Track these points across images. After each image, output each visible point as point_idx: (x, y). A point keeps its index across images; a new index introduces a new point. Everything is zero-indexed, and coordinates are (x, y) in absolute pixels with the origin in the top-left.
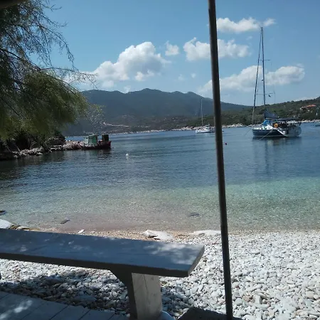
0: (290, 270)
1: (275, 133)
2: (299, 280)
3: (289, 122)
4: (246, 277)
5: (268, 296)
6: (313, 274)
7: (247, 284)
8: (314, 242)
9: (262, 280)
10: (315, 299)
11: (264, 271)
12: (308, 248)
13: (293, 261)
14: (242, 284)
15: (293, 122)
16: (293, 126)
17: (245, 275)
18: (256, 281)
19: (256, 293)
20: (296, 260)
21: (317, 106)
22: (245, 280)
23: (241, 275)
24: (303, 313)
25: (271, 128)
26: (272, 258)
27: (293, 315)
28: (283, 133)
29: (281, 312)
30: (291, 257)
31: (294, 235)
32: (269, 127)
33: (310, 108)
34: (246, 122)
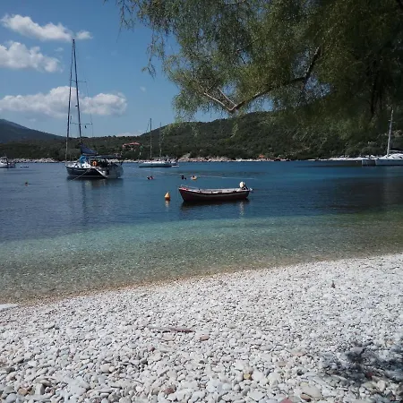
0: (87, 341)
1: (94, 172)
2: (96, 352)
3: (109, 161)
4: (29, 363)
5: (53, 382)
6: (113, 341)
7: (28, 371)
8: (124, 301)
9: (49, 362)
10: (110, 373)
11: (54, 349)
12: (115, 310)
13: (93, 330)
14: (20, 373)
15: (114, 161)
16: (114, 165)
17: (28, 360)
18: (41, 365)
19: (38, 382)
20: (97, 328)
21: (141, 144)
22: (26, 366)
23: (22, 362)
24: (94, 393)
25: (89, 166)
26: (68, 330)
27: (81, 399)
28: (103, 173)
29: (66, 399)
30: (93, 325)
31: (104, 296)
32: (86, 165)
33: (133, 146)
34: (58, 157)
